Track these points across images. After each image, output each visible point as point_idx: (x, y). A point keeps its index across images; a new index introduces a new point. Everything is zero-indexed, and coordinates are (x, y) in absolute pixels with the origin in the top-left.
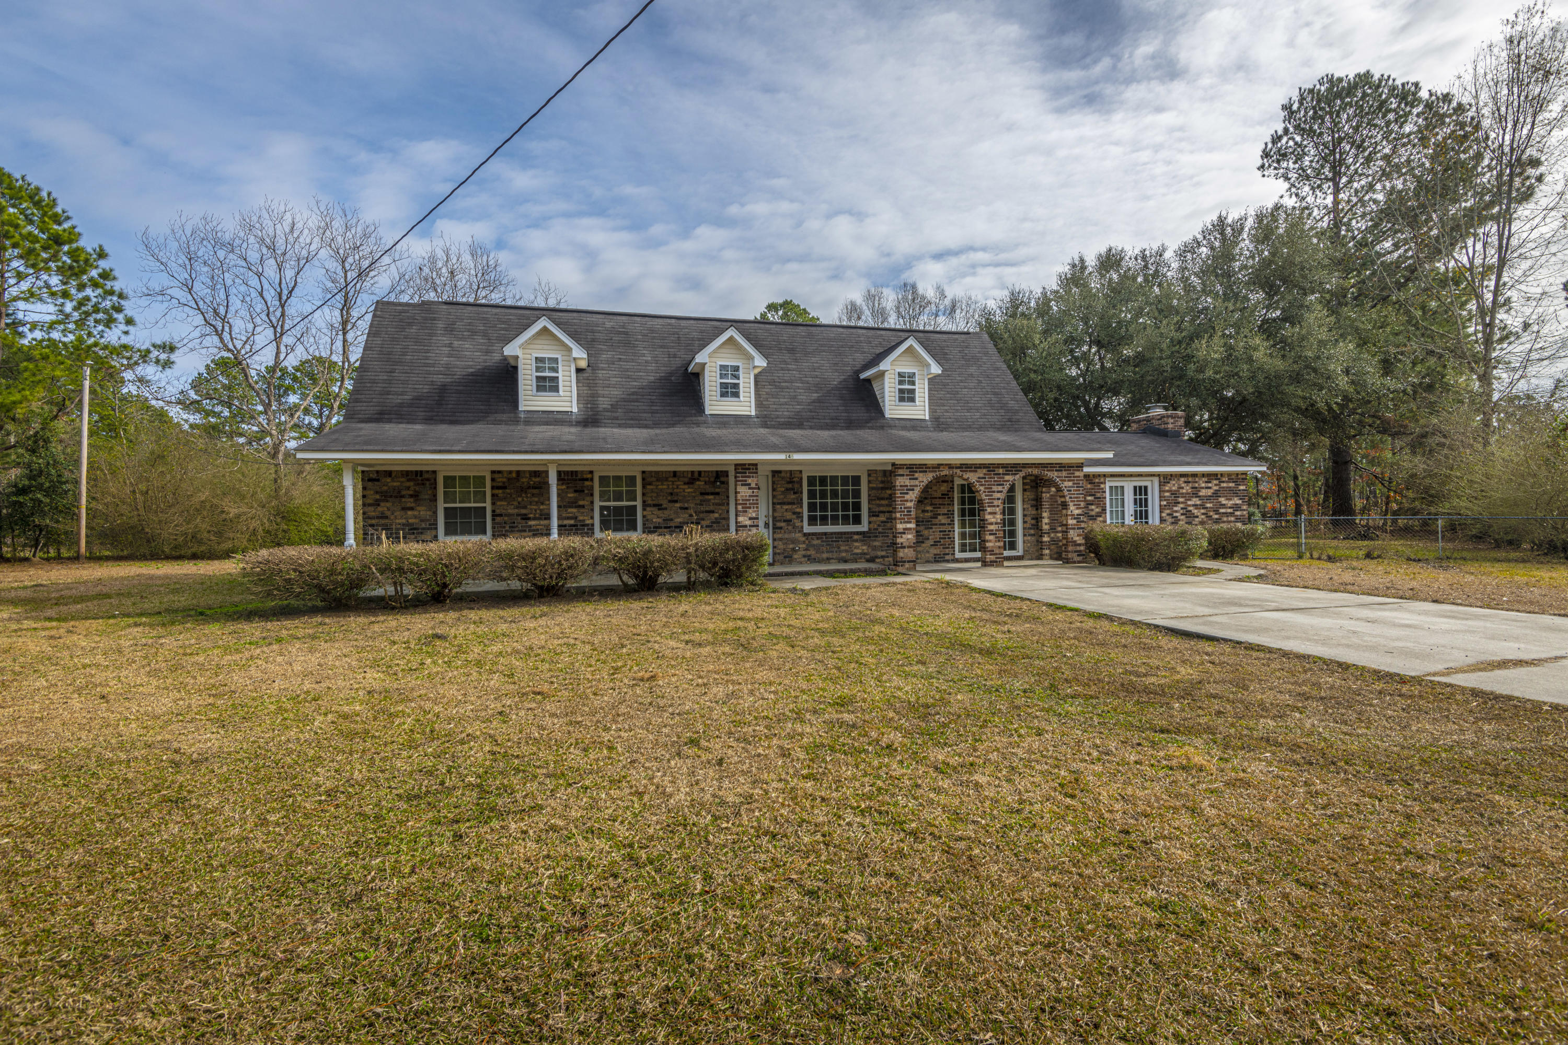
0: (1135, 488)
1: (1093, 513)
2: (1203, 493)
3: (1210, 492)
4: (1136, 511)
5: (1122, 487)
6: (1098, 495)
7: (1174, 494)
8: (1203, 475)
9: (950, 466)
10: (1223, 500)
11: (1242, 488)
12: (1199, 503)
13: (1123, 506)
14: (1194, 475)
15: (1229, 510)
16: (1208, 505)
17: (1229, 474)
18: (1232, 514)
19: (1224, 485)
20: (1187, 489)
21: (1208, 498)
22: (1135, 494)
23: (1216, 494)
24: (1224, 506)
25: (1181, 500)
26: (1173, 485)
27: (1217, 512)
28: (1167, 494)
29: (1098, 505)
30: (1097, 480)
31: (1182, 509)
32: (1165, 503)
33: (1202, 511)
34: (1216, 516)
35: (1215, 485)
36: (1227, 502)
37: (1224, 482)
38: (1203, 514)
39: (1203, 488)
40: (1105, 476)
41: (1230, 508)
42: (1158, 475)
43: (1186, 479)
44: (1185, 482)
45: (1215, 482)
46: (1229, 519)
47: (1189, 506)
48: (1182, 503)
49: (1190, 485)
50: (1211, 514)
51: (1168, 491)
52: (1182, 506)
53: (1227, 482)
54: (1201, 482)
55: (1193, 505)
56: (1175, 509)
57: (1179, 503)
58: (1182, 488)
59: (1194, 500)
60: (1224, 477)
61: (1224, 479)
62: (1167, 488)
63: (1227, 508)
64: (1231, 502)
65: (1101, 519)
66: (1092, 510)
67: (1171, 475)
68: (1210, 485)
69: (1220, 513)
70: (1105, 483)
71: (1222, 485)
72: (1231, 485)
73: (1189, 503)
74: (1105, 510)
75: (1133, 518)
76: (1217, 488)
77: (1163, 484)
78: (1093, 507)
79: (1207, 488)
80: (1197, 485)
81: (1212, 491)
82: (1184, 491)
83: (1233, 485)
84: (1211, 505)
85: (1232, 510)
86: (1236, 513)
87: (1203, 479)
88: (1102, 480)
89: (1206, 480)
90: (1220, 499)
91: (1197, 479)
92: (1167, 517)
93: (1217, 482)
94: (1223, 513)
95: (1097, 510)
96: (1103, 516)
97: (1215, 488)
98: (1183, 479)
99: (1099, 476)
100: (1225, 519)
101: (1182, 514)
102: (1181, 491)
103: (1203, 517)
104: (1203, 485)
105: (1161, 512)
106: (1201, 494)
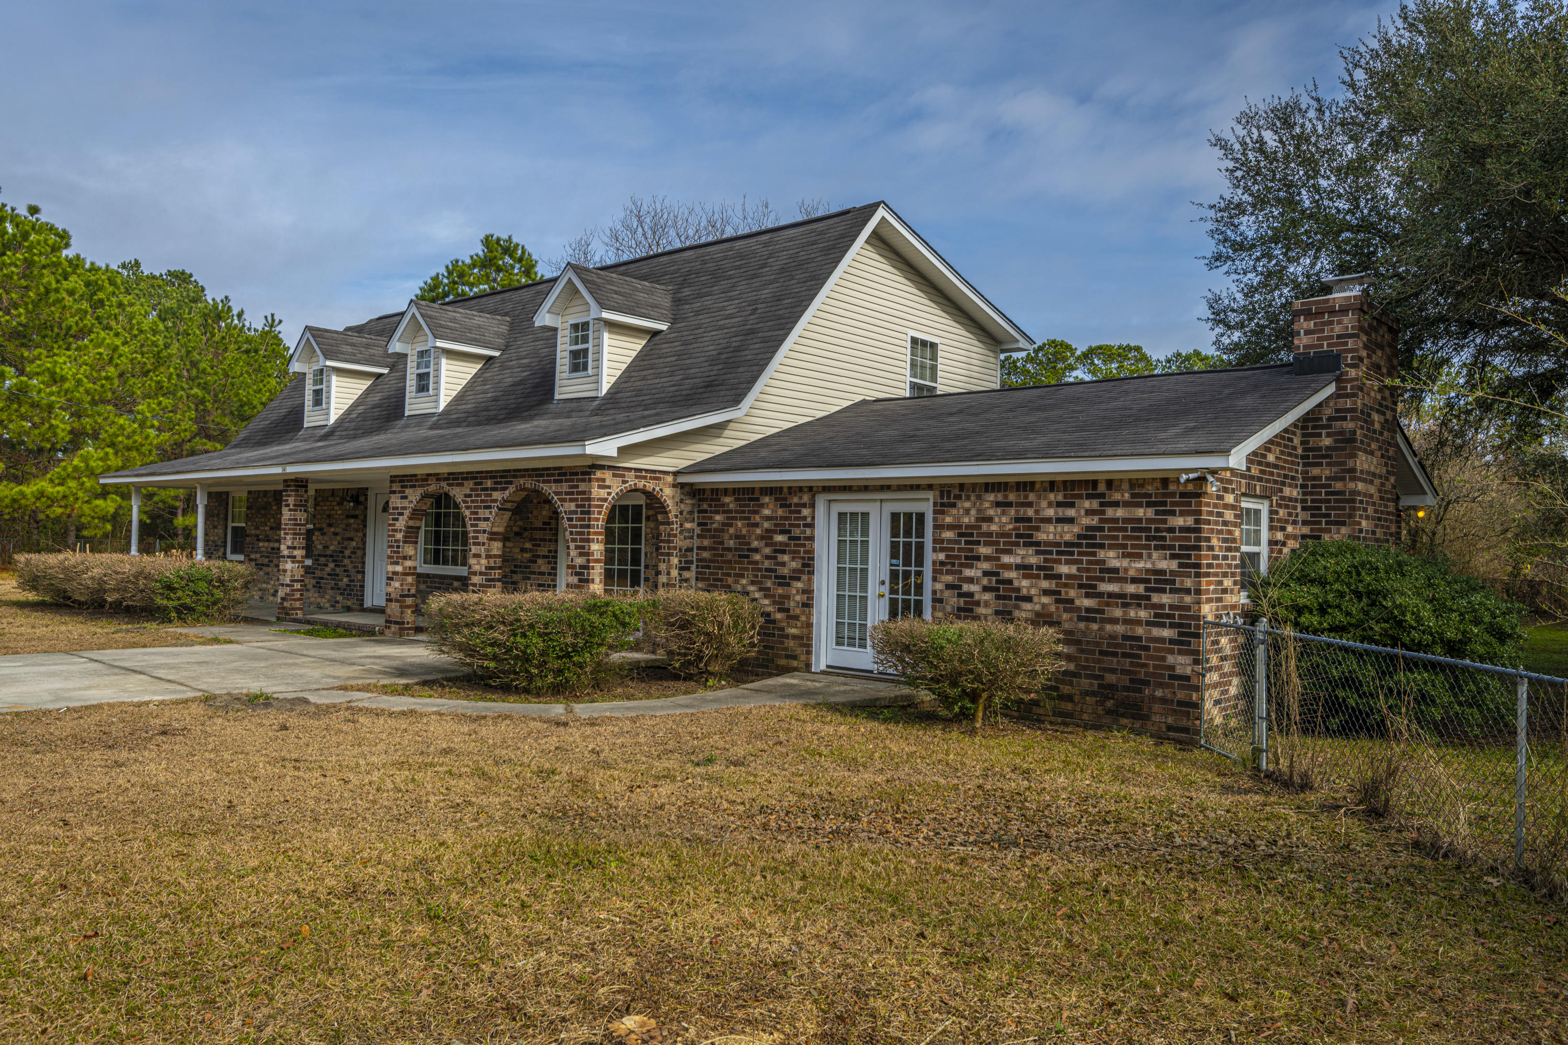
0: (895, 517)
1: (785, 571)
2: (1047, 534)
3: (1069, 533)
4: (894, 575)
5: (865, 515)
6: (796, 532)
7: (965, 533)
8: (1052, 485)
9: (438, 477)
10: (1112, 558)
11: (1179, 521)
12: (1033, 560)
13: (865, 560)
14: (1025, 485)
15: (1131, 589)
16: (1064, 569)
17: (1137, 485)
18: (1138, 600)
19: (1120, 513)
20: (1002, 522)
21: (1066, 550)
22: (895, 534)
23: (1090, 539)
24: (1114, 574)
25: (984, 550)
26: (965, 513)
27: (1090, 590)
28: (948, 535)
29: (795, 555)
30: (796, 500)
31: (986, 574)
32: (942, 556)
33: (1045, 584)
34: (1087, 603)
35: (1089, 512)
36: (1125, 563)
37: (1116, 504)
38: (1046, 592)
39: (1048, 520)
40: (812, 489)
41: (1134, 581)
42: (930, 487)
43: (1000, 497)
44: (998, 504)
45: (1087, 504)
46: (1132, 614)
47: (1008, 567)
48: (987, 558)
49: (1012, 512)
50: (1072, 593)
51: (951, 527)
52: (986, 566)
53: (1127, 504)
54: (1044, 504)
55: (1018, 567)
56: (968, 573)
57: (978, 558)
58: (990, 520)
59: (1021, 551)
60: (1118, 489)
61: (1117, 496)
62: (948, 520)
63: (1123, 580)
64: (1140, 565)
65: (799, 585)
66: (783, 564)
67: (962, 486)
68: (1071, 512)
69: (1100, 595)
70: (813, 506)
71: (1110, 512)
72: (1140, 512)
73: (1006, 559)
74: (808, 566)
75: (885, 589)
76: (1094, 521)
77: (940, 508)
78: (786, 558)
79: (1060, 520)
80: (1030, 512)
81: (1076, 529)
82: (994, 528)
83: (1150, 513)
84: (1073, 570)
85: (1140, 589)
86: (1156, 598)
87: (1052, 496)
88: (806, 498)
89: (1060, 498)
90: (1101, 554)
91: (1032, 497)
92: (947, 593)
93: (1095, 504)
94: (1111, 595)
95: (794, 565)
96: (805, 577)
97: (1086, 521)
98: (991, 497)
99: (801, 489)
100: (1118, 613)
101: (986, 589)
102: (985, 527)
103: (1045, 600)
104: (1050, 512)
105: (935, 579)
106: (1041, 536)
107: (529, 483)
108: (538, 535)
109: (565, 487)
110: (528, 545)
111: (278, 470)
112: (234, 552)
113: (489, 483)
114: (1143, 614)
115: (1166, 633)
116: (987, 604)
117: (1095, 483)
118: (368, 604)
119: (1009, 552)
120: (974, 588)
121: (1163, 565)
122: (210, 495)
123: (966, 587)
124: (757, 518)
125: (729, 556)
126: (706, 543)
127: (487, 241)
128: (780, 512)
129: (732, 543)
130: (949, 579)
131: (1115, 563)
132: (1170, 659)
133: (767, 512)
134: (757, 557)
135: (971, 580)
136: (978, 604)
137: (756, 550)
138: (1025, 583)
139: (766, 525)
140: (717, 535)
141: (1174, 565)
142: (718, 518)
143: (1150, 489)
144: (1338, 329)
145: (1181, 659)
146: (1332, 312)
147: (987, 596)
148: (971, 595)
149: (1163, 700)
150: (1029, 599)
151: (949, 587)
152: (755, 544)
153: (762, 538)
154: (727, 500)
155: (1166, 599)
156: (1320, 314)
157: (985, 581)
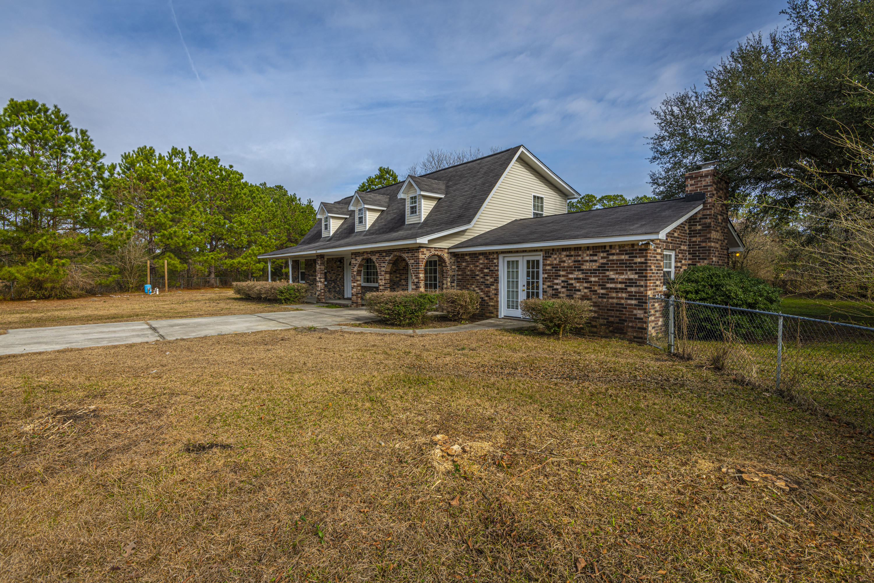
0: (528, 262)
1: (488, 282)
2: (586, 266)
3: (595, 266)
4: (528, 283)
5: (517, 261)
6: (492, 268)
7: (554, 267)
8: (588, 248)
9: (367, 253)
10: (612, 275)
11: (639, 260)
12: (581, 276)
13: (517, 278)
14: (578, 248)
15: (619, 286)
16: (593, 279)
17: (622, 246)
18: (622, 290)
19: (615, 257)
20: (569, 262)
21: (593, 272)
22: (528, 268)
23: (603, 268)
24: (612, 281)
25: (562, 273)
26: (555, 259)
27: (603, 287)
28: (548, 268)
29: (492, 277)
30: (491, 257)
31: (563, 281)
32: (546, 276)
33: (585, 285)
34: (602, 291)
35: (603, 258)
36: (617, 276)
37: (613, 254)
38: (586, 288)
39: (587, 261)
40: (498, 253)
41: (620, 283)
42: (541, 250)
43: (568, 253)
44: (567, 256)
45: (602, 255)
46: (620, 295)
47: (571, 279)
48: (563, 276)
49: (573, 258)
50: (596, 288)
51: (549, 265)
52: (563, 279)
53: (617, 254)
54: (585, 255)
55: (575, 279)
56: (556, 281)
57: (560, 276)
58: (564, 262)
59: (576, 273)
60: (614, 249)
61: (614, 251)
62: (548, 262)
63: (616, 283)
64: (623, 277)
65: (494, 287)
66: (488, 280)
67: (553, 250)
68: (595, 258)
69: (607, 288)
70: (498, 259)
71: (611, 257)
72: (623, 257)
73: (571, 276)
74: (496, 280)
75: (525, 288)
76: (605, 261)
77: (545, 258)
78: (488, 278)
79: (591, 261)
80: (580, 258)
81: (598, 264)
82: (566, 265)
83: (627, 257)
84: (597, 279)
85: (623, 286)
86: (629, 289)
87: (588, 252)
88: (495, 256)
89: (591, 253)
90: (608, 273)
91: (580, 253)
92: (548, 289)
93: (605, 255)
94: (611, 288)
95: (491, 280)
96: (495, 284)
97: (602, 261)
98: (565, 253)
99: (493, 253)
100: (614, 295)
101: (563, 287)
102: (562, 264)
103: (586, 291)
104: (587, 258)
105: (543, 284)
106: (584, 267)
107: (398, 254)
108: (401, 272)
109: (410, 255)
110: (398, 275)
111: (314, 252)
112: (302, 280)
113: (384, 254)
114: (624, 295)
115: (633, 302)
116: (563, 293)
117: (605, 247)
118: (346, 297)
119: (572, 273)
120: (558, 287)
121: (632, 276)
122: (293, 261)
123: (555, 287)
124: (478, 264)
125: (468, 278)
126: (460, 273)
127: (380, 169)
128: (486, 261)
129: (469, 273)
130: (549, 284)
131: (613, 277)
132: (635, 312)
133: (481, 261)
134: (478, 278)
135: (557, 284)
136: (560, 292)
137: (478, 275)
138: (578, 285)
139: (481, 266)
140: (463, 270)
141: (636, 276)
142: (464, 264)
143: (627, 248)
144: (704, 183)
145: (639, 312)
146: (702, 177)
147: (563, 290)
148: (557, 289)
149: (632, 327)
150: (579, 290)
151: (549, 287)
152: (477, 273)
153: (480, 271)
154: (467, 257)
155: (633, 289)
156: (696, 177)
157: (562, 284)
